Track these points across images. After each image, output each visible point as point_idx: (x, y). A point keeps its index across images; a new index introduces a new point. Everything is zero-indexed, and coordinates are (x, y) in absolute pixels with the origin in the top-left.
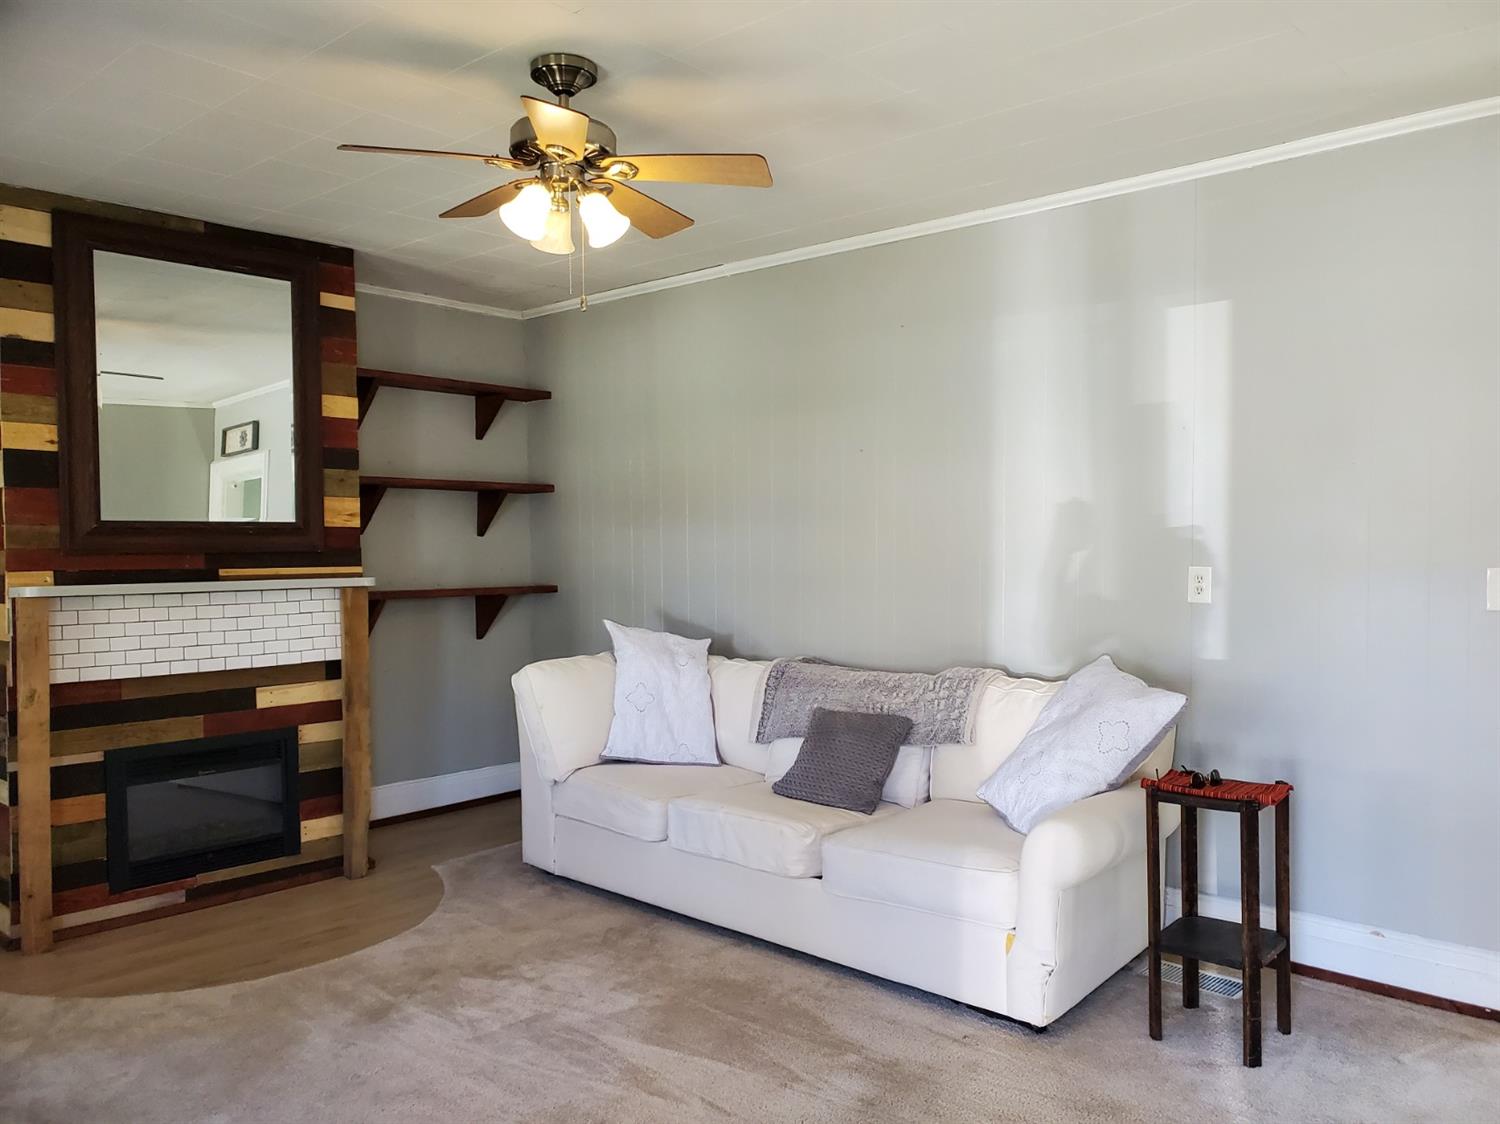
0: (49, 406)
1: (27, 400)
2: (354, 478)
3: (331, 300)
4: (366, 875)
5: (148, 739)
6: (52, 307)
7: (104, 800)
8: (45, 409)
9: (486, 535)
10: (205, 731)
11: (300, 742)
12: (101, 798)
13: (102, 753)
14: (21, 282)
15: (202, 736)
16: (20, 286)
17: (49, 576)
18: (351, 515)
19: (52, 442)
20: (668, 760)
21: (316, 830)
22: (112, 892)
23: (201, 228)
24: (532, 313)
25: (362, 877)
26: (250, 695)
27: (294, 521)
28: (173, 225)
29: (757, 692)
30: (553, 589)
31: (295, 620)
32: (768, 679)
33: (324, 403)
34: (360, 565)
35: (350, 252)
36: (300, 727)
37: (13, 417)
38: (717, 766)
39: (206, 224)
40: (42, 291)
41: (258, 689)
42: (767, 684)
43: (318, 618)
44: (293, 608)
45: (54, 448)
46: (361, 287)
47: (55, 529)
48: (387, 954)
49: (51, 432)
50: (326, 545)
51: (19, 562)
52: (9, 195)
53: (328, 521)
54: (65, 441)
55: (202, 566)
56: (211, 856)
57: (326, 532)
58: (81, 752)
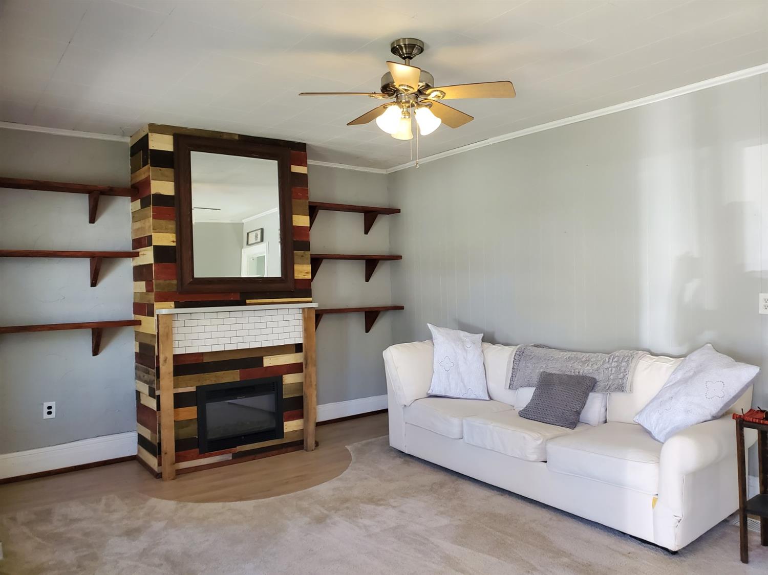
0: (172, 225)
1: (163, 222)
2: (308, 254)
3: (296, 169)
4: (315, 449)
5: (215, 381)
6: (173, 178)
7: (196, 409)
8: (170, 226)
9: (370, 281)
10: (240, 378)
11: (283, 383)
12: (195, 408)
13: (195, 387)
14: (160, 168)
15: (239, 380)
16: (160, 170)
17: (172, 304)
18: (306, 273)
19: (173, 242)
20: (462, 397)
21: (291, 426)
22: (201, 453)
23: (237, 138)
24: (391, 170)
25: (313, 450)
26: (260, 360)
27: (280, 276)
28: (225, 137)
29: (509, 362)
30: (402, 308)
31: (281, 324)
32: (515, 356)
33: (293, 219)
34: (311, 297)
35: (304, 145)
36: (284, 376)
37: (157, 230)
38: (488, 401)
39: (239, 135)
40: (169, 172)
41: (264, 357)
42: (514, 358)
43: (292, 323)
44: (280, 318)
45: (174, 244)
46: (310, 162)
47: (175, 282)
48: (324, 489)
49: (173, 237)
50: (295, 288)
51: (160, 297)
52: (155, 129)
53: (296, 276)
54: (179, 241)
55: (239, 299)
56: (243, 438)
57: (295, 281)
58: (186, 386)
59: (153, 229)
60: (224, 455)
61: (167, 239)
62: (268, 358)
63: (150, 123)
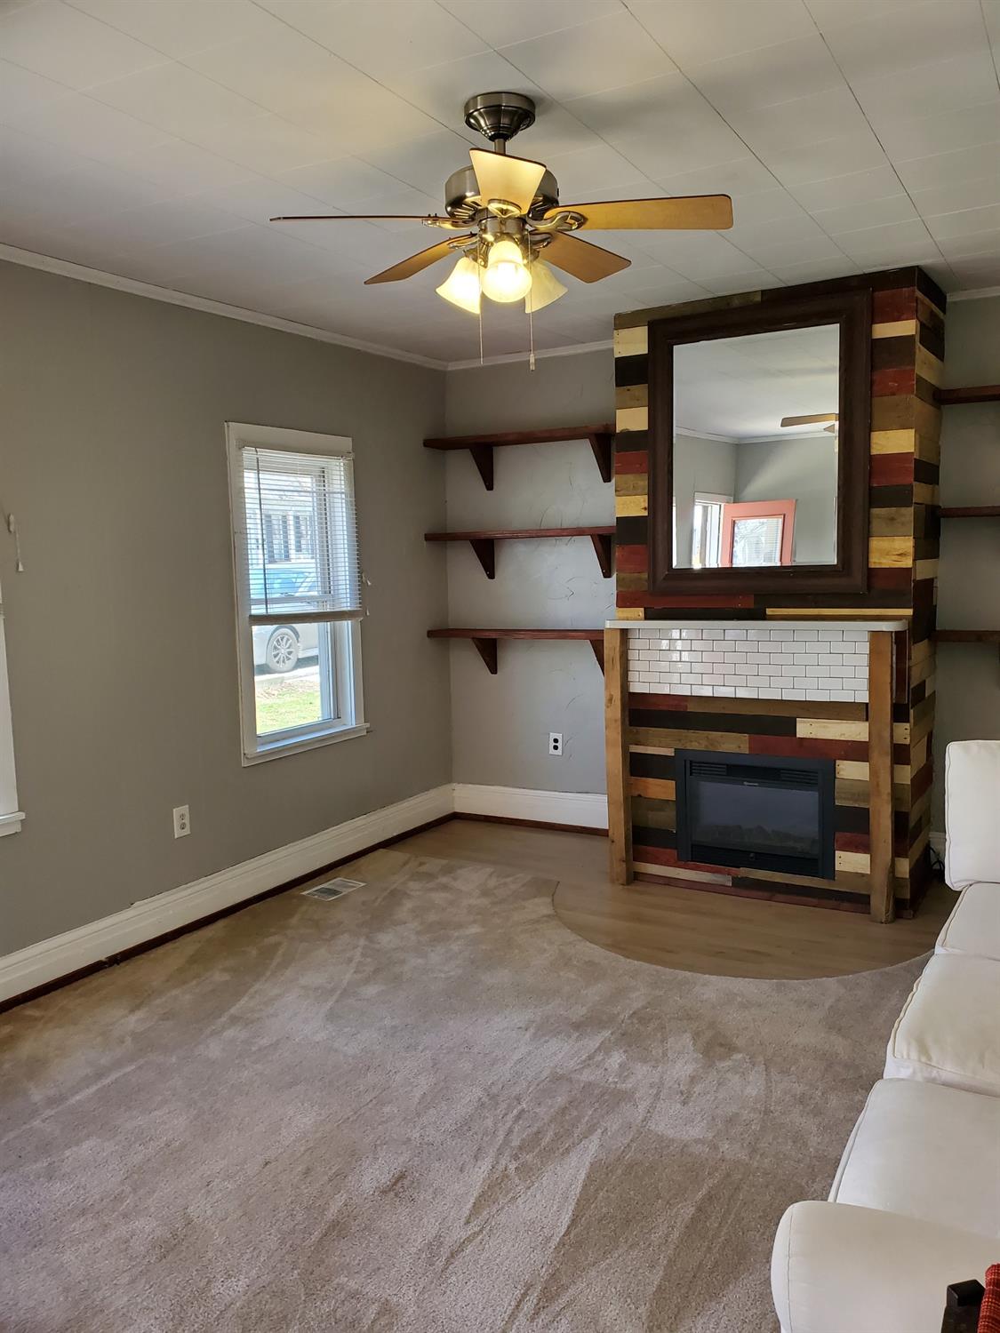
0: (643, 482)
1: (630, 479)
2: (906, 516)
3: (883, 330)
4: (887, 922)
5: (708, 746)
6: (646, 401)
7: (674, 786)
8: (640, 483)
10: (750, 748)
11: (837, 776)
12: (672, 784)
13: (673, 750)
14: (629, 387)
15: (748, 753)
16: (628, 390)
17: (640, 612)
18: (902, 555)
19: (645, 509)
21: (850, 862)
22: (679, 859)
25: (881, 922)
26: (791, 724)
27: (836, 563)
28: (736, 303)
33: (874, 441)
34: (909, 607)
35: (911, 271)
36: (838, 762)
37: (621, 493)
39: (763, 292)
40: (641, 390)
41: (797, 719)
43: (849, 659)
44: (824, 648)
45: (646, 514)
47: (645, 576)
49: (644, 501)
50: (869, 587)
51: (624, 600)
52: (624, 321)
53: (875, 563)
54: (652, 507)
55: (752, 606)
56: (752, 855)
57: (872, 573)
58: (659, 745)
59: (616, 491)
60: (719, 875)
61: (636, 506)
62: (804, 722)
63: (616, 314)
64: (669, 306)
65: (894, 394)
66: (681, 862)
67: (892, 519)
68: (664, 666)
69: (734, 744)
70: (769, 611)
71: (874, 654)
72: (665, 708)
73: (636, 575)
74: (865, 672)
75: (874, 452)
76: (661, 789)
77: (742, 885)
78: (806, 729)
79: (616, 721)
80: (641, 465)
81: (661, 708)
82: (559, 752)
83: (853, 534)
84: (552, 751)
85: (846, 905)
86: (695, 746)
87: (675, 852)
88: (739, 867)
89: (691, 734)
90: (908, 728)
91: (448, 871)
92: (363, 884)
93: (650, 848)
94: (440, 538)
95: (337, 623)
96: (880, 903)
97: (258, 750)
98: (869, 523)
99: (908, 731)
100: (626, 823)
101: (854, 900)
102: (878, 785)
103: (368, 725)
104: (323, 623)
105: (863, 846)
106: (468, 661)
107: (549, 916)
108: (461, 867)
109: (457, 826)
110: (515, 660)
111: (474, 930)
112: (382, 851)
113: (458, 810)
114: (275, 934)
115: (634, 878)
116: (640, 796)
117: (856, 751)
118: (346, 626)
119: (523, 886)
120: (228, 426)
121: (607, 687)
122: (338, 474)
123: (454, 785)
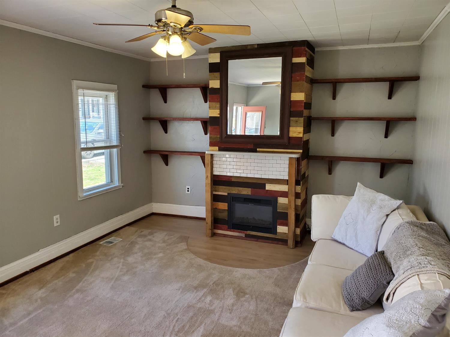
1: (214, 104)
2: (301, 120)
3: (296, 60)
5: (238, 192)
6: (219, 78)
8: (217, 105)
9: (389, 137)
11: (278, 202)
12: (227, 204)
13: (227, 193)
15: (250, 194)
16: (213, 74)
17: (217, 148)
18: (299, 133)
19: (219, 114)
20: (353, 248)
21: (282, 229)
23: (256, 46)
24: (421, 41)
25: (291, 248)
27: (279, 135)
28: (249, 47)
31: (275, 165)
33: (291, 96)
34: (301, 150)
35: (304, 42)
36: (278, 198)
37: (211, 108)
39: (258, 44)
41: (266, 184)
43: (282, 166)
47: (219, 136)
49: (218, 112)
50: (289, 143)
51: (212, 144)
52: (212, 51)
53: (291, 135)
54: (221, 113)
55: (253, 148)
56: (251, 227)
57: (290, 138)
58: (223, 192)
59: (209, 108)
60: (241, 233)
61: (216, 113)
62: (268, 185)
63: (209, 48)
64: (227, 47)
65: (298, 81)
66: (229, 229)
67: (297, 121)
68: (225, 166)
69: (246, 192)
70: (258, 149)
71: (290, 164)
72: (225, 180)
73: (216, 136)
74: (287, 170)
75: (292, 99)
76: (223, 206)
77: (248, 237)
78: (269, 187)
79: (209, 184)
80: (217, 99)
81: (223, 180)
82: (189, 192)
83: (284, 126)
84: (187, 192)
85: (281, 243)
86: (234, 192)
87: (227, 226)
88: (247, 231)
89: (233, 188)
90: (300, 187)
91: (151, 234)
92: (121, 239)
93: (219, 225)
94: (148, 119)
95: (112, 149)
96: (291, 242)
97: (84, 195)
98: (290, 122)
99: (300, 189)
100: (212, 217)
101: (283, 241)
102: (291, 205)
103: (123, 184)
104: (106, 150)
105: (286, 224)
106: (158, 162)
107: (186, 249)
108: (156, 232)
109: (154, 217)
110: (174, 161)
111: (161, 255)
112: (127, 227)
113: (154, 211)
114: (91, 258)
115: (214, 235)
116: (216, 208)
117: (284, 194)
118: (115, 150)
119: (177, 239)
120: (73, 81)
121: (206, 173)
122: (112, 98)
123: (153, 203)
